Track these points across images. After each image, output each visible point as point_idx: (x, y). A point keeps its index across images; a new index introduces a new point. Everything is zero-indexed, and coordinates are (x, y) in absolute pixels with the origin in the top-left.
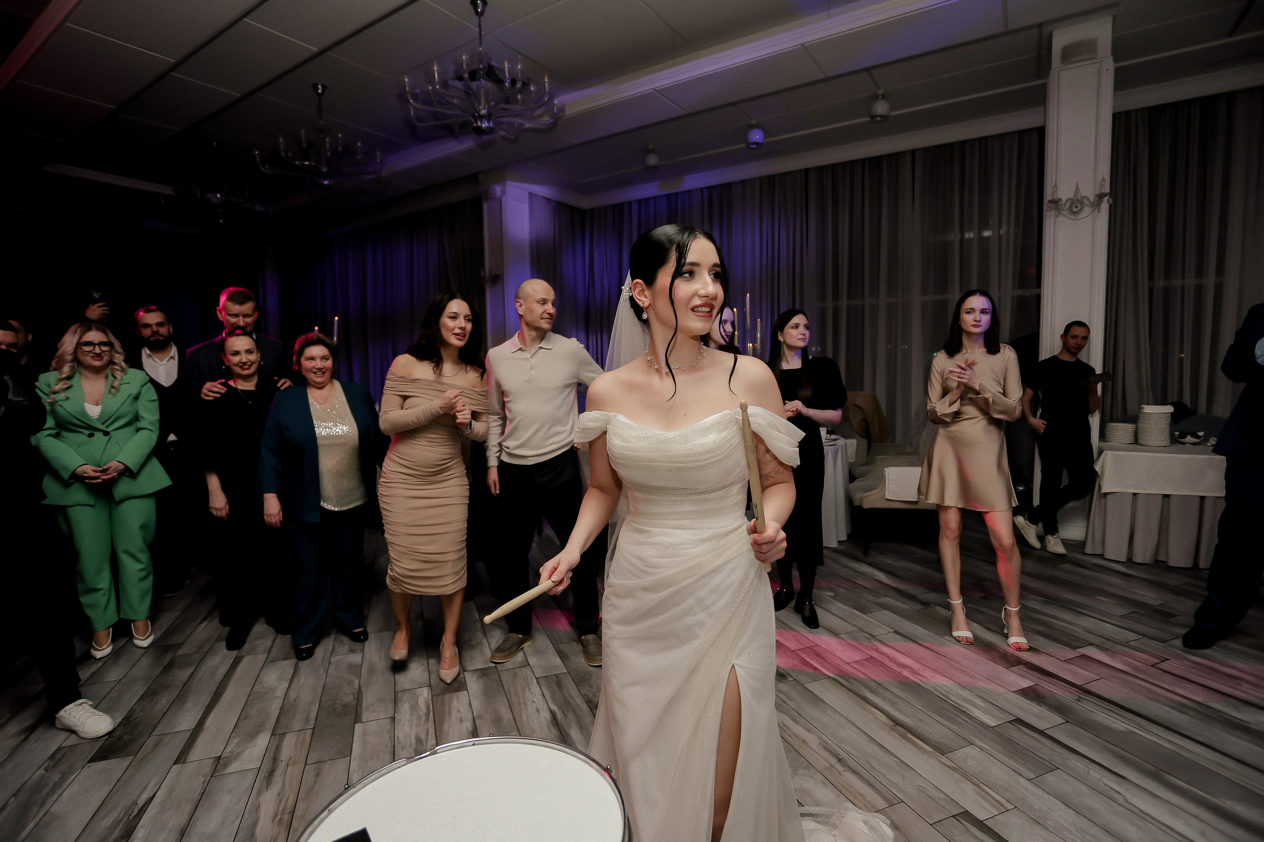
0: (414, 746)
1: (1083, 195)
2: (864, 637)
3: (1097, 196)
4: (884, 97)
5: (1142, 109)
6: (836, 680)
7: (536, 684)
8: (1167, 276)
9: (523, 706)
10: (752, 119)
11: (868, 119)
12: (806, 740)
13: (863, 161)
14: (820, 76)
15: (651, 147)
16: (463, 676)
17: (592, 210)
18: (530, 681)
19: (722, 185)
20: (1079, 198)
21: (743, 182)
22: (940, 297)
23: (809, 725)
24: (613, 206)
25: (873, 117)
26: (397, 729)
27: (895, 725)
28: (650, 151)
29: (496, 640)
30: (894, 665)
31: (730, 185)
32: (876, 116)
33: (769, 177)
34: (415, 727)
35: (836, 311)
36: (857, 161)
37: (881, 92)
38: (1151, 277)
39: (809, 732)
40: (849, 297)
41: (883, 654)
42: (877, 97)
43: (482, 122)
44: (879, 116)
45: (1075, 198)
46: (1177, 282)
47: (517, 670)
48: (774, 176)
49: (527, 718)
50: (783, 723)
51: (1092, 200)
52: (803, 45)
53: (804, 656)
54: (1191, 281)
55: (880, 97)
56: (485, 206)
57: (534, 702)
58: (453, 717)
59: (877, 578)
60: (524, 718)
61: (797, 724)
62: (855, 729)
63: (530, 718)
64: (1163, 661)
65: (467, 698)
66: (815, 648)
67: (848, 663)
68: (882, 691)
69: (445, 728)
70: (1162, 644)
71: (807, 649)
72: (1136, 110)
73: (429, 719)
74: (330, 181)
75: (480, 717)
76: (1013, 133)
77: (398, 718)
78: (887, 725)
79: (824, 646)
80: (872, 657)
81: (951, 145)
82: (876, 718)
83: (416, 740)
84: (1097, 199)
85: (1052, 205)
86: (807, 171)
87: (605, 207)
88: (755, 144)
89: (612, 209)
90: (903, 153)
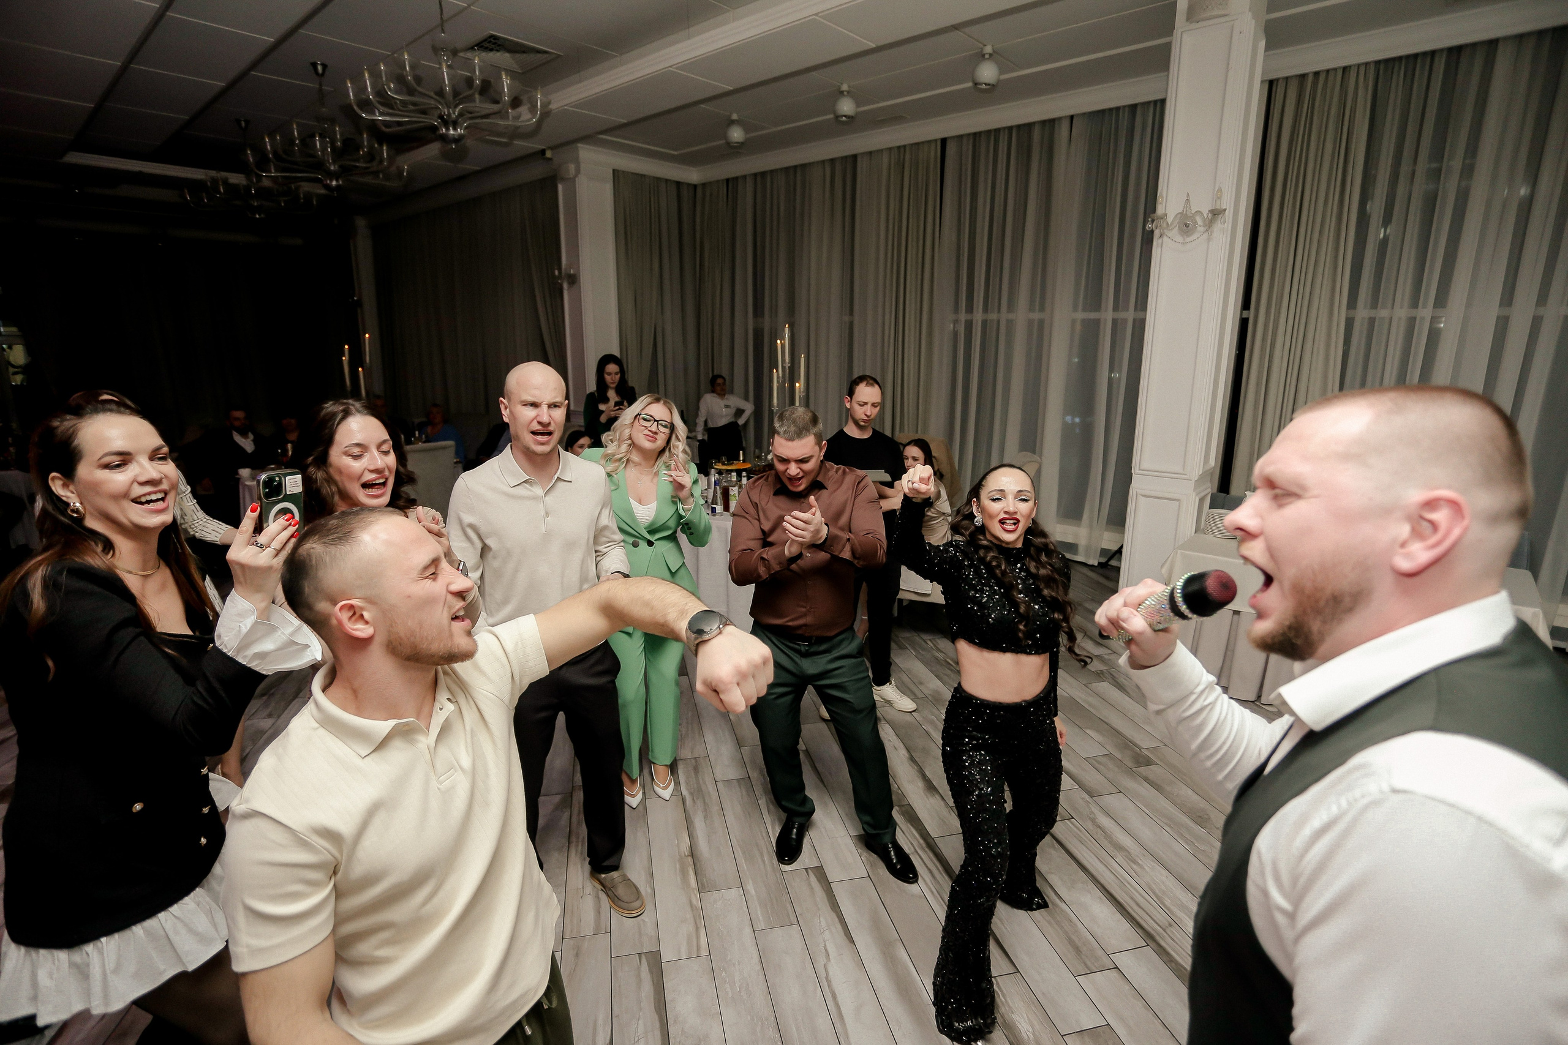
1: (1195, 210)
3: (1213, 211)
8: (1374, 304)
10: (843, 85)
11: (968, 86)
15: (735, 117)
17: (704, 185)
20: (1190, 213)
22: (1093, 315)
24: (728, 180)
25: (977, 86)
27: (689, 857)
28: (732, 122)
32: (981, 84)
33: (899, 148)
35: (969, 325)
37: (988, 49)
38: (1352, 303)
40: (986, 310)
42: (983, 57)
44: (984, 83)
45: (1185, 214)
46: (1384, 313)
51: (1206, 217)
54: (1402, 313)
55: (987, 56)
56: (560, 187)
74: (337, 180)
85: (1156, 222)
86: (944, 141)
87: (718, 181)
88: (845, 116)
89: (725, 184)
90: (1060, 119)
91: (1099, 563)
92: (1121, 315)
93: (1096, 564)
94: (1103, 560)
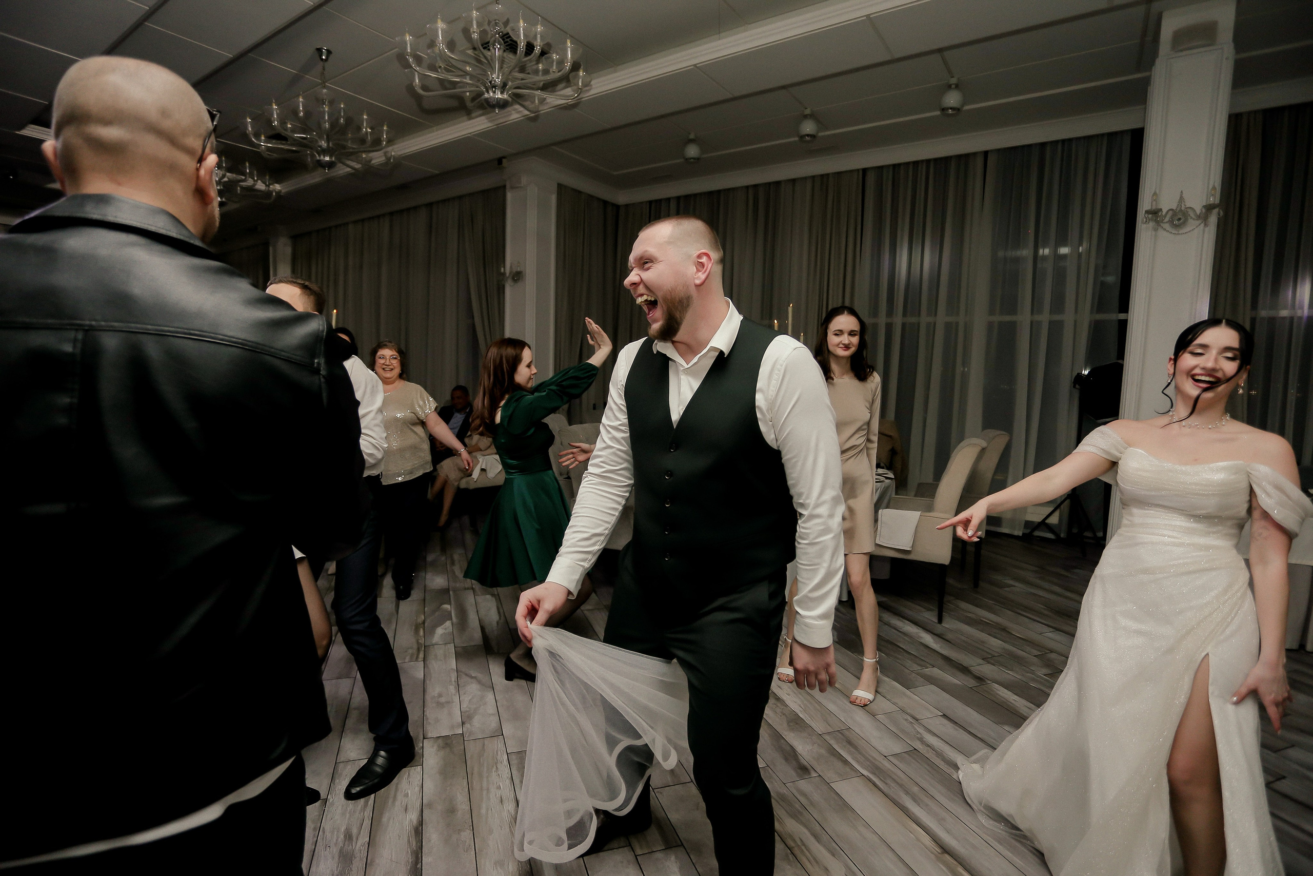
0: (341, 844)
1: (1187, 206)
2: (906, 720)
3: (1204, 207)
4: (957, 86)
5: (1255, 112)
6: (870, 780)
7: (506, 762)
9: (485, 793)
10: (806, 108)
11: (938, 113)
12: (829, 869)
13: (928, 161)
14: (888, 58)
16: (421, 745)
17: (627, 206)
18: (499, 757)
19: (769, 184)
20: (1183, 209)
21: (793, 181)
22: (1009, 318)
23: (834, 844)
24: (650, 202)
25: (943, 110)
26: (327, 815)
27: (943, 853)
28: (690, 141)
29: (470, 698)
30: (942, 763)
31: (778, 183)
32: (948, 109)
33: (822, 176)
34: (348, 815)
36: (922, 161)
37: (954, 81)
39: (833, 855)
40: (905, 314)
41: (928, 746)
42: (950, 87)
43: (494, 92)
44: (951, 108)
45: (1178, 209)
47: (486, 741)
48: (828, 175)
49: (487, 810)
50: (801, 840)
51: (1198, 212)
52: (868, 16)
53: (832, 742)
55: (953, 86)
56: (509, 196)
57: (499, 788)
58: (398, 803)
59: (922, 641)
60: (483, 811)
61: (818, 842)
62: (890, 854)
63: (490, 811)
64: (1279, 779)
65: (419, 777)
66: (846, 733)
67: (885, 757)
68: (927, 800)
69: (385, 820)
70: (1273, 755)
71: (837, 733)
72: (1249, 113)
73: (367, 804)
75: (430, 805)
76: (1102, 135)
77: (331, 801)
78: (932, 853)
79: (857, 731)
80: (915, 749)
81: (1030, 146)
82: (918, 840)
83: (345, 836)
84: (1204, 210)
85: (1150, 216)
86: (865, 171)
87: (642, 203)
88: (808, 135)
89: (648, 206)
90: (975, 154)
91: (1023, 534)
92: (1037, 318)
93: (1021, 535)
94: (1028, 531)
